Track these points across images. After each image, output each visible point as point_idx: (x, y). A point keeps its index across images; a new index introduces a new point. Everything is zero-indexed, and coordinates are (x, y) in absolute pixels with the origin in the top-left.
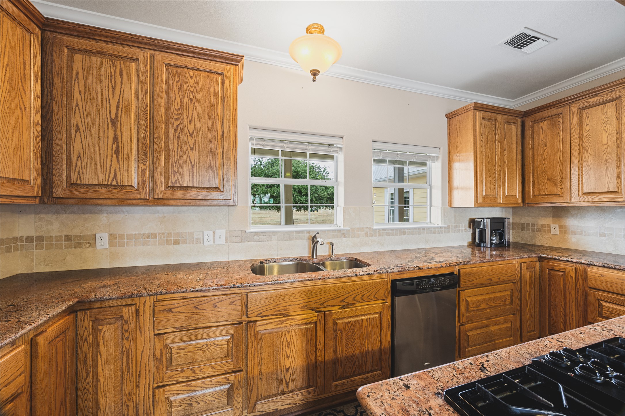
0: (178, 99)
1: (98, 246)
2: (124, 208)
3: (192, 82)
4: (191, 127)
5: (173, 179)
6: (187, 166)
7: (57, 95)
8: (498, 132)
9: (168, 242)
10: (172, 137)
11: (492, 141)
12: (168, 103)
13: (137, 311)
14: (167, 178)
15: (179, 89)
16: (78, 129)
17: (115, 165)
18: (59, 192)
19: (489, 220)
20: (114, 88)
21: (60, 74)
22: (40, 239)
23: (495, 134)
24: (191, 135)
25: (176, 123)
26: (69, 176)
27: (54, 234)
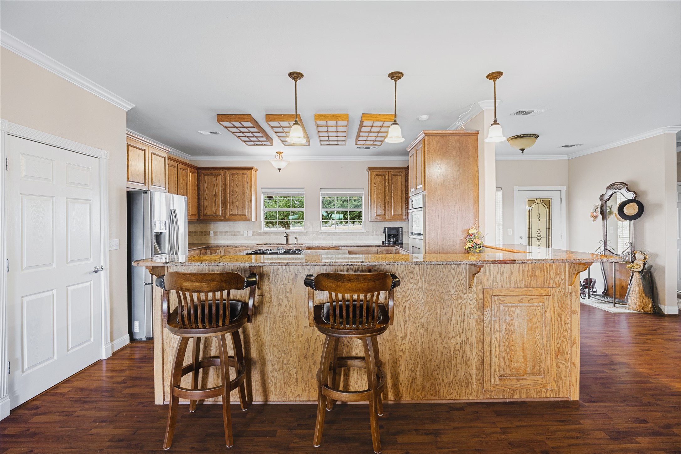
0: (233, 185)
1: (211, 236)
2: (218, 222)
3: (237, 178)
4: (237, 194)
5: (231, 212)
6: (235, 208)
7: (201, 189)
8: (387, 181)
9: (232, 235)
10: (231, 198)
11: (382, 186)
12: (230, 187)
13: (220, 251)
14: (229, 212)
15: (233, 182)
16: (206, 198)
17: (215, 209)
18: (202, 217)
19: (387, 229)
20: (215, 184)
21: (202, 182)
22: (195, 232)
23: (385, 182)
24: (237, 197)
25: (232, 193)
26: (204, 212)
27: (199, 231)
